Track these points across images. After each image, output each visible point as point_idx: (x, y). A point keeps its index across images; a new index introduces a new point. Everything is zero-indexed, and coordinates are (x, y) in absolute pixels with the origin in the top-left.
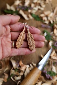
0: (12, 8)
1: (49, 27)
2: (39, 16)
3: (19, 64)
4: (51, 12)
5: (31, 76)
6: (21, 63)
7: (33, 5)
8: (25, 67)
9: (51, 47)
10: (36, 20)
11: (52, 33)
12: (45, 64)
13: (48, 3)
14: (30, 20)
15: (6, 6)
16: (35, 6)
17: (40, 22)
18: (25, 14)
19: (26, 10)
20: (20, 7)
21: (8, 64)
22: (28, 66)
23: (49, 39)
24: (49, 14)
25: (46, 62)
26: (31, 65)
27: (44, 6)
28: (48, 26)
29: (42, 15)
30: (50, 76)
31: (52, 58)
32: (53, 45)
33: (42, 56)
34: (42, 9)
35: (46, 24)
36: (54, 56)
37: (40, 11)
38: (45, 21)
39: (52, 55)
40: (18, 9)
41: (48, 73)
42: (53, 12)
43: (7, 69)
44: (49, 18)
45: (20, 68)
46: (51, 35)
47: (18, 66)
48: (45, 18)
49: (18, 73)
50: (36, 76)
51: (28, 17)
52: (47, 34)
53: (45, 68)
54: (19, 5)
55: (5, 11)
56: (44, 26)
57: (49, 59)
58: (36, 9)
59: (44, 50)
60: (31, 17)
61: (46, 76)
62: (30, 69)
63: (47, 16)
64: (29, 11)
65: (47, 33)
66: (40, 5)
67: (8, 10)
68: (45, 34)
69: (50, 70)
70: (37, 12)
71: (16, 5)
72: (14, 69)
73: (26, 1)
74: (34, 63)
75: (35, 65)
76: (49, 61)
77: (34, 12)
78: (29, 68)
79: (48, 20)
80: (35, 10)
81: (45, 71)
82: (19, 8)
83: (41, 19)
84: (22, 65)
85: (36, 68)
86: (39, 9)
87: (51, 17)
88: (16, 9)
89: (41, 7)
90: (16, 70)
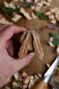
1: (57, 28)
2: (45, 15)
3: (21, 75)
6: (24, 74)
8: (29, 79)
10: (41, 19)
14: (33, 20)
15: (4, 4)
16: (40, 2)
22: (32, 77)
23: (57, 43)
24: (57, 11)
25: (54, 72)
28: (55, 27)
29: (48, 13)
33: (48, 65)
34: (48, 4)
35: (52, 24)
37: (45, 7)
38: (51, 20)
40: (18, 7)
44: (57, 16)
45: (23, 80)
47: (21, 78)
48: (52, 17)
49: (21, 85)
51: (31, 16)
53: (52, 80)
56: (50, 26)
57: (57, 68)
58: (41, 5)
67: (6, 8)
71: (16, 2)
72: (16, 81)
74: (40, 73)
75: (40, 75)
76: (57, 71)
77: (38, 9)
78: (33, 79)
79: (55, 18)
80: (39, 6)
83: (47, 18)
84: (25, 76)
86: (44, 5)
88: (16, 6)
89: (47, 1)
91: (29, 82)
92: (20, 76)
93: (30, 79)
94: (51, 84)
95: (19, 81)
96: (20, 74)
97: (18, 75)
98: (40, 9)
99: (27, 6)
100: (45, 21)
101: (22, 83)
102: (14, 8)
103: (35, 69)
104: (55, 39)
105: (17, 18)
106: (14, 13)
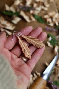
0: (12, 9)
4: (56, 13)
5: (35, 87)
7: (35, 5)
9: (57, 53)
10: (40, 22)
11: (58, 36)
12: (50, 73)
13: (52, 2)
14: (32, 22)
15: (4, 7)
16: (38, 6)
17: (43, 24)
18: (26, 15)
19: (27, 10)
20: (21, 7)
22: (31, 76)
23: (54, 44)
24: (54, 15)
25: (52, 70)
26: (34, 74)
27: (48, 6)
28: (53, 29)
29: (46, 17)
30: (56, 86)
31: (58, 66)
33: (47, 64)
34: (46, 9)
35: (50, 26)
37: (43, 12)
38: (49, 23)
40: (18, 10)
41: (54, 83)
44: (54, 20)
46: (57, 39)
48: (49, 20)
50: (41, 87)
51: (30, 19)
52: (52, 39)
53: (50, 78)
54: (19, 5)
55: (4, 12)
56: (48, 28)
57: (55, 67)
58: (39, 9)
59: (49, 57)
60: (33, 19)
61: (52, 87)
62: (34, 79)
63: (51, 18)
64: (32, 12)
65: (52, 37)
67: (6, 11)
68: (50, 39)
69: (56, 79)
70: (40, 12)
71: (16, 6)
74: (38, 72)
75: (39, 74)
76: (55, 69)
77: (36, 13)
78: (32, 78)
80: (37, 10)
81: (51, 81)
82: (20, 9)
83: (45, 21)
85: (41, 78)
86: (42, 10)
87: (56, 18)
88: (16, 10)
89: (45, 6)
94: (50, 81)
98: (39, 13)
102: (14, 11)
105: (17, 20)
106: (14, 16)
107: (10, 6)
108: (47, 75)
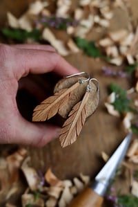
0: (24, 24)
1: (124, 75)
2: (97, 45)
3: (43, 178)
4: (129, 32)
6: (50, 176)
7: (79, 14)
8: (60, 187)
9: (130, 131)
10: (89, 55)
11: (132, 90)
13: (119, 7)
14: (71, 55)
15: (6, 20)
16: (86, 17)
19: (60, 27)
20: (44, 20)
21: (17, 178)
22: (68, 183)
23: (124, 108)
24: (123, 39)
25: (116, 170)
26: (76, 180)
27: (109, 15)
28: (120, 73)
29: (104, 42)
31: (130, 160)
32: (133, 126)
33: (105, 156)
34: (105, 23)
35: (114, 65)
36: (136, 154)
37: (98, 30)
38: (111, 57)
39: (131, 154)
40: (39, 27)
42: (134, 31)
43: (14, 190)
44: (124, 50)
45: (46, 189)
46: (129, 98)
47: (42, 183)
48: (112, 51)
49: (42, 201)
51: (67, 48)
52: (118, 96)
53: (113, 189)
54: (40, 15)
55: (6, 32)
56: (110, 71)
57: (125, 164)
58: (88, 24)
59: (110, 138)
60: (75, 49)
62: (74, 190)
63: (117, 45)
64: (70, 30)
65: (116, 94)
66: (98, 12)
67: (11, 29)
69: (125, 191)
70: (91, 31)
71: (34, 16)
72: (31, 192)
73: (60, 3)
74: (85, 174)
75: (86, 179)
76: (124, 169)
77: (82, 33)
78: (70, 188)
79: (120, 53)
80: (84, 26)
81: (113, 197)
83: (102, 52)
84: (52, 180)
85: (90, 189)
86: (96, 25)
87: (128, 47)
88: (34, 25)
89: (102, 17)
90: (38, 194)
91: (61, 193)
92: (41, 181)
93: (64, 188)
94: (110, 197)
95: (38, 190)
96: (41, 174)
97: (35, 177)
98: (87, 34)
99: (58, 27)
100: (98, 60)
101: (46, 196)
102: (29, 29)
103: (75, 164)
104: (120, 97)
107: (18, 16)
108: (105, 182)
